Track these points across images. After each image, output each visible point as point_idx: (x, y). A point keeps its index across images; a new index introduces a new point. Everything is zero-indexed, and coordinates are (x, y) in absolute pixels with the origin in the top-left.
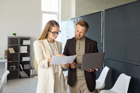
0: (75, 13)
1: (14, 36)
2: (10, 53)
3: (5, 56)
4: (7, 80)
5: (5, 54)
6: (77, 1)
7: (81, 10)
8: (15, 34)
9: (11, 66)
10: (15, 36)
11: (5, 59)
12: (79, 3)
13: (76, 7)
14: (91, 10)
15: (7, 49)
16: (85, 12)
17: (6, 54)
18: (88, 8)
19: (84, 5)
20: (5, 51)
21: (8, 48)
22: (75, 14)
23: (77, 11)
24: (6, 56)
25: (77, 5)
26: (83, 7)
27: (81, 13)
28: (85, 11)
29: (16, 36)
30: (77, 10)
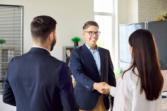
0: (138, 14)
6: (140, 2)
7: (144, 11)
12: (143, 2)
13: (139, 7)
14: (157, 10)
16: (149, 13)
18: (153, 7)
19: (148, 4)
22: (138, 16)
23: (140, 13)
25: (140, 4)
26: (147, 7)
27: (145, 15)
28: (149, 11)
30: (140, 10)
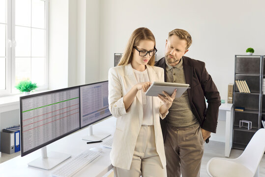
1: (249, 53)
2: (239, 91)
3: (229, 96)
4: (233, 149)
5: (228, 93)
8: (251, 50)
9: (243, 121)
10: (251, 55)
11: (229, 102)
15: (232, 83)
17: (232, 93)
20: (229, 86)
21: (235, 80)
24: (231, 98)
29: (254, 54)
